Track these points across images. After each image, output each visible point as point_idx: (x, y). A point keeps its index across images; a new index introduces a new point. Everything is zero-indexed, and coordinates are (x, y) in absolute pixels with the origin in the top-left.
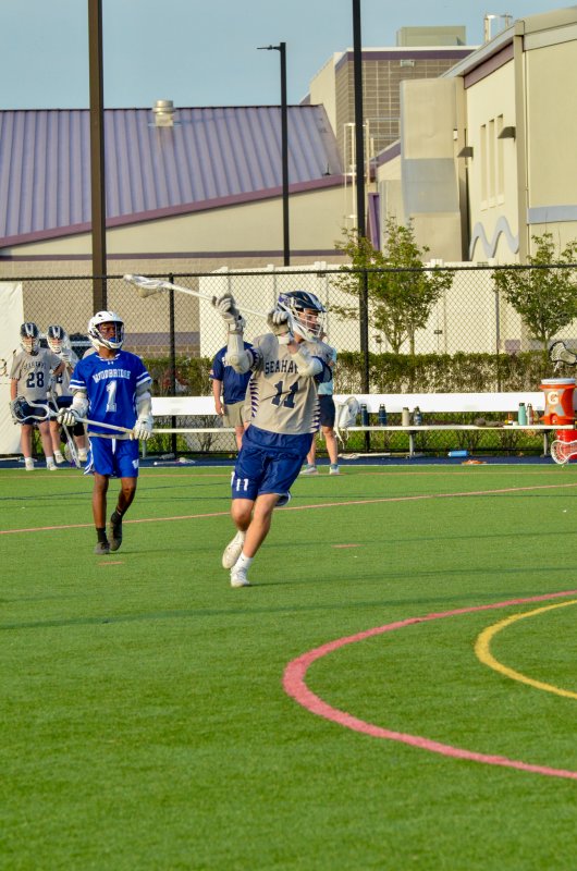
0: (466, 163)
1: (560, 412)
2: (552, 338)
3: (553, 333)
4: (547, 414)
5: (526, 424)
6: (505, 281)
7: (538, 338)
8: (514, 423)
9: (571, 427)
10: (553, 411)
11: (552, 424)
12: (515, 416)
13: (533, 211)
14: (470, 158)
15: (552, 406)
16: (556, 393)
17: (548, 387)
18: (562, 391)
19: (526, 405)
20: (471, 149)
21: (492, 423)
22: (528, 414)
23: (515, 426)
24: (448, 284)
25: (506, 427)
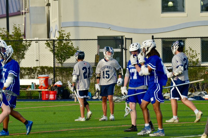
0: (49, 8)
1: (44, 85)
2: (64, 62)
3: (64, 61)
4: (40, 86)
5: (34, 89)
6: (49, 45)
7: (60, 63)
8: (30, 89)
9: (47, 90)
10: (42, 85)
11: (41, 89)
12: (30, 86)
13: (63, 23)
14: (50, 7)
15: (41, 84)
16: (43, 79)
17: (40, 77)
18: (45, 79)
19: (34, 83)
20: (50, 4)
21: (23, 89)
22: (34, 86)
23: (30, 90)
24: (29, 45)
25: (27, 90)
